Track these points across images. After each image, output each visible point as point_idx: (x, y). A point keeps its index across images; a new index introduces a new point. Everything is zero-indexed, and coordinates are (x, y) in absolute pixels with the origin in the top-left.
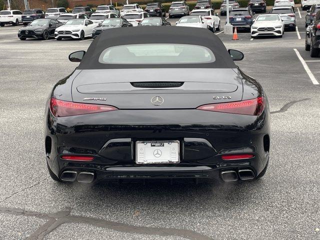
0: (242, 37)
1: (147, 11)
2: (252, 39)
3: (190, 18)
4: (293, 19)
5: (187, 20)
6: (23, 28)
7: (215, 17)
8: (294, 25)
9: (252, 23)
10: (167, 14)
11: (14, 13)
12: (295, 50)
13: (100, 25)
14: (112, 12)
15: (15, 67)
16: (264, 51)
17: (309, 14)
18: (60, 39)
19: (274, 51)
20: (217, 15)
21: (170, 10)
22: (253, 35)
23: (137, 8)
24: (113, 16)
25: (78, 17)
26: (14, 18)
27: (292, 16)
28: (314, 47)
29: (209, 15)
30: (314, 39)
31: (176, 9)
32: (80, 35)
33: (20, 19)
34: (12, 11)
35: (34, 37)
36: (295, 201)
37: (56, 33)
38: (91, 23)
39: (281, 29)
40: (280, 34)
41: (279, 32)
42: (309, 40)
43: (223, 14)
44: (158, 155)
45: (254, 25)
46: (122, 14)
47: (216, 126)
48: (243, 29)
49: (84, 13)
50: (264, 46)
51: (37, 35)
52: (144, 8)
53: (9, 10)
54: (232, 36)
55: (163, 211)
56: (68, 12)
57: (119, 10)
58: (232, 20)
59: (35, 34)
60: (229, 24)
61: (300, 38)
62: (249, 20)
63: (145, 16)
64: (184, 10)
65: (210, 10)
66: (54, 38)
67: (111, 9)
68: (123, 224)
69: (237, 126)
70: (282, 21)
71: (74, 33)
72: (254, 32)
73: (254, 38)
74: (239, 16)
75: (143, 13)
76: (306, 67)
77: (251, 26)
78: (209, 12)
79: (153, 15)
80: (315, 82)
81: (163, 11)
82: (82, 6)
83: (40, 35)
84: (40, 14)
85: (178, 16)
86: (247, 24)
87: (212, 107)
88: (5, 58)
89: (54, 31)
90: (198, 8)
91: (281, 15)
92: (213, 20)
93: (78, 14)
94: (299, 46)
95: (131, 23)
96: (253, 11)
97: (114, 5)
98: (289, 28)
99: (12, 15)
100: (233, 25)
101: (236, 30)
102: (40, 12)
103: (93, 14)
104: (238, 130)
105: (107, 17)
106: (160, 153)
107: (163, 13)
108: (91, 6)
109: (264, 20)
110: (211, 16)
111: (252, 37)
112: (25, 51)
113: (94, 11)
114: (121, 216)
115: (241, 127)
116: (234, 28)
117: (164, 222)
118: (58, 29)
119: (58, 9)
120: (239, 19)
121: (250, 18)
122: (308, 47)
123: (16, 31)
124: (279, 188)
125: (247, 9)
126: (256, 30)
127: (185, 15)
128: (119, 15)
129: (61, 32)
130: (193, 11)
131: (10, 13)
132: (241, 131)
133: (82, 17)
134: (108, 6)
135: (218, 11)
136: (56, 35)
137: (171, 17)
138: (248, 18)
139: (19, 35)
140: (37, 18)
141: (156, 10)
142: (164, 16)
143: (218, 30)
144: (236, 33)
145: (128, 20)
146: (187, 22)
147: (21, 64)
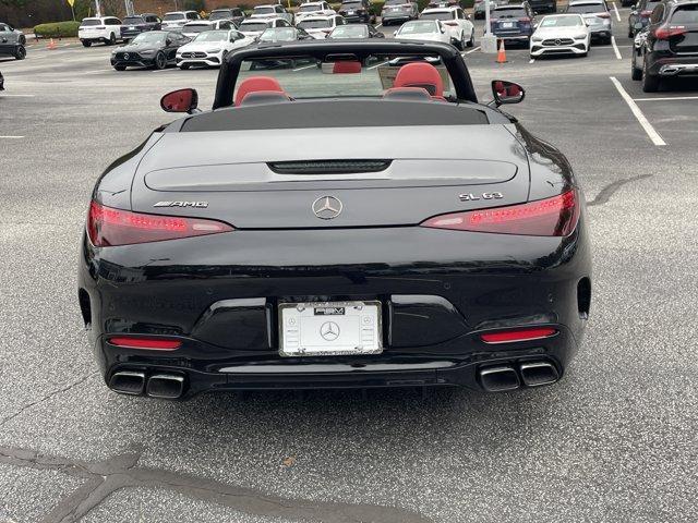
0: (514, 58)
1: (342, 13)
2: (532, 61)
3: (419, 24)
4: (606, 22)
5: (412, 28)
6: (119, 49)
7: (464, 21)
8: (608, 35)
9: (532, 31)
10: (379, 19)
11: (107, 22)
12: (613, 79)
13: (256, 41)
14: (280, 17)
15: (95, 120)
16: (558, 83)
17: (635, 12)
18: (185, 67)
19: (575, 82)
20: (467, 19)
21: (384, 12)
22: (534, 53)
23: (325, 8)
24: (280, 24)
25: (218, 27)
26: (107, 31)
27: (604, 17)
28: (651, 73)
29: (454, 18)
30: (650, 57)
31: (394, 10)
32: (220, 60)
33: (118, 34)
34: (103, 19)
35: (139, 65)
36: (647, 424)
37: (178, 56)
38: (241, 37)
39: (585, 42)
40: (583, 51)
41: (581, 46)
42: (640, 61)
43: (480, 16)
44: (330, 336)
45: (535, 35)
46: (298, 20)
47: (468, 265)
48: (517, 43)
49: (230, 19)
50: (555, 74)
51: (144, 62)
52: (336, 9)
53: (98, 17)
54: (496, 56)
55: (350, 455)
56: (202, 19)
57: (292, 13)
58: (495, 27)
59: (140, 59)
60: (489, 35)
61: (619, 56)
62: (527, 27)
63: (339, 22)
64: (408, 10)
65: (455, 8)
66: (175, 66)
67: (278, 11)
68: (253, 492)
69: (515, 262)
70: (587, 26)
71: (209, 56)
72: (535, 49)
73: (536, 58)
74: (508, 20)
75: (334, 17)
76: (636, 111)
77: (529, 37)
78: (454, 12)
79: (352, 21)
80: (658, 141)
81: (372, 12)
82: (227, 7)
83: (149, 60)
84: (154, 24)
85: (398, 22)
86: (523, 33)
87: (456, 221)
88: (80, 103)
89: (174, 52)
90: (435, 6)
91: (584, 15)
92: (460, 28)
93: (218, 22)
94: (620, 72)
95: (314, 35)
96: (534, 10)
97: (285, 5)
98: (600, 39)
99: (103, 25)
100: (498, 35)
101: (502, 45)
102: (152, 19)
103: (245, 21)
104: (518, 270)
105: (270, 25)
106: (335, 329)
107: (371, 18)
108: (244, 7)
109: (554, 26)
110: (457, 20)
111: (533, 57)
112: (121, 90)
113: (248, 16)
114: (252, 466)
115: (525, 263)
116: (499, 42)
117: (350, 483)
118: (182, 50)
119: (185, 13)
120: (508, 24)
121: (528, 22)
122: (637, 74)
123: (107, 54)
124: (608, 389)
125: (522, 5)
126: (539, 44)
127: (410, 19)
128: (293, 23)
129: (187, 55)
130: (425, 11)
131: (99, 22)
132: (525, 271)
133: (225, 26)
134: (274, 7)
135: (469, 12)
136: (178, 60)
137: (386, 24)
138: (525, 22)
139: (113, 62)
140: (148, 29)
141: (359, 12)
142: (374, 22)
143: (470, 45)
144: (502, 50)
145: (307, 31)
146: (414, 32)
147: (108, 114)
